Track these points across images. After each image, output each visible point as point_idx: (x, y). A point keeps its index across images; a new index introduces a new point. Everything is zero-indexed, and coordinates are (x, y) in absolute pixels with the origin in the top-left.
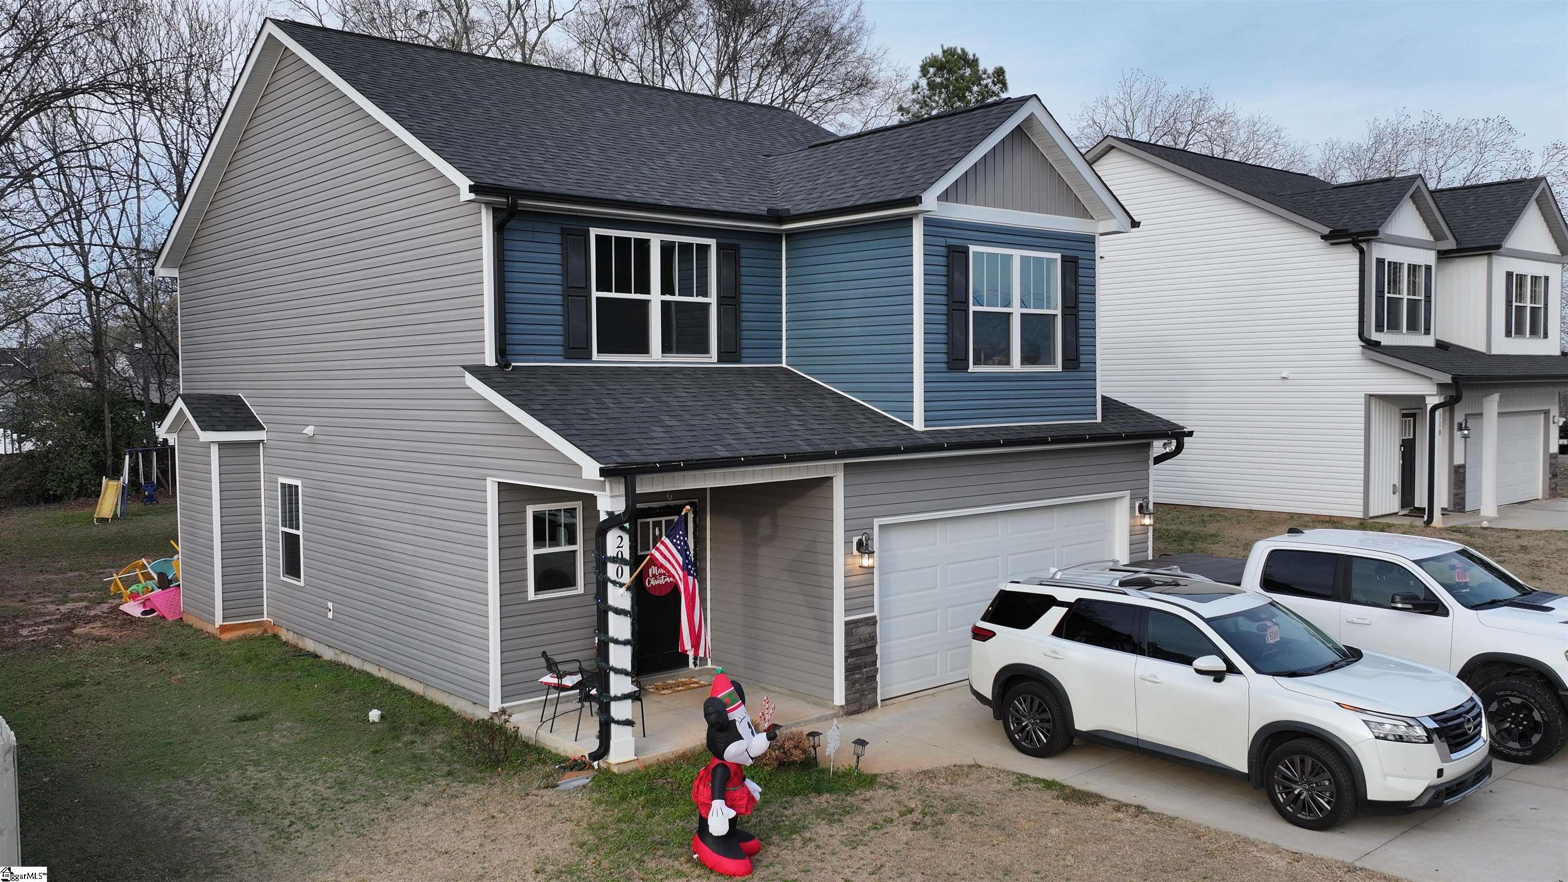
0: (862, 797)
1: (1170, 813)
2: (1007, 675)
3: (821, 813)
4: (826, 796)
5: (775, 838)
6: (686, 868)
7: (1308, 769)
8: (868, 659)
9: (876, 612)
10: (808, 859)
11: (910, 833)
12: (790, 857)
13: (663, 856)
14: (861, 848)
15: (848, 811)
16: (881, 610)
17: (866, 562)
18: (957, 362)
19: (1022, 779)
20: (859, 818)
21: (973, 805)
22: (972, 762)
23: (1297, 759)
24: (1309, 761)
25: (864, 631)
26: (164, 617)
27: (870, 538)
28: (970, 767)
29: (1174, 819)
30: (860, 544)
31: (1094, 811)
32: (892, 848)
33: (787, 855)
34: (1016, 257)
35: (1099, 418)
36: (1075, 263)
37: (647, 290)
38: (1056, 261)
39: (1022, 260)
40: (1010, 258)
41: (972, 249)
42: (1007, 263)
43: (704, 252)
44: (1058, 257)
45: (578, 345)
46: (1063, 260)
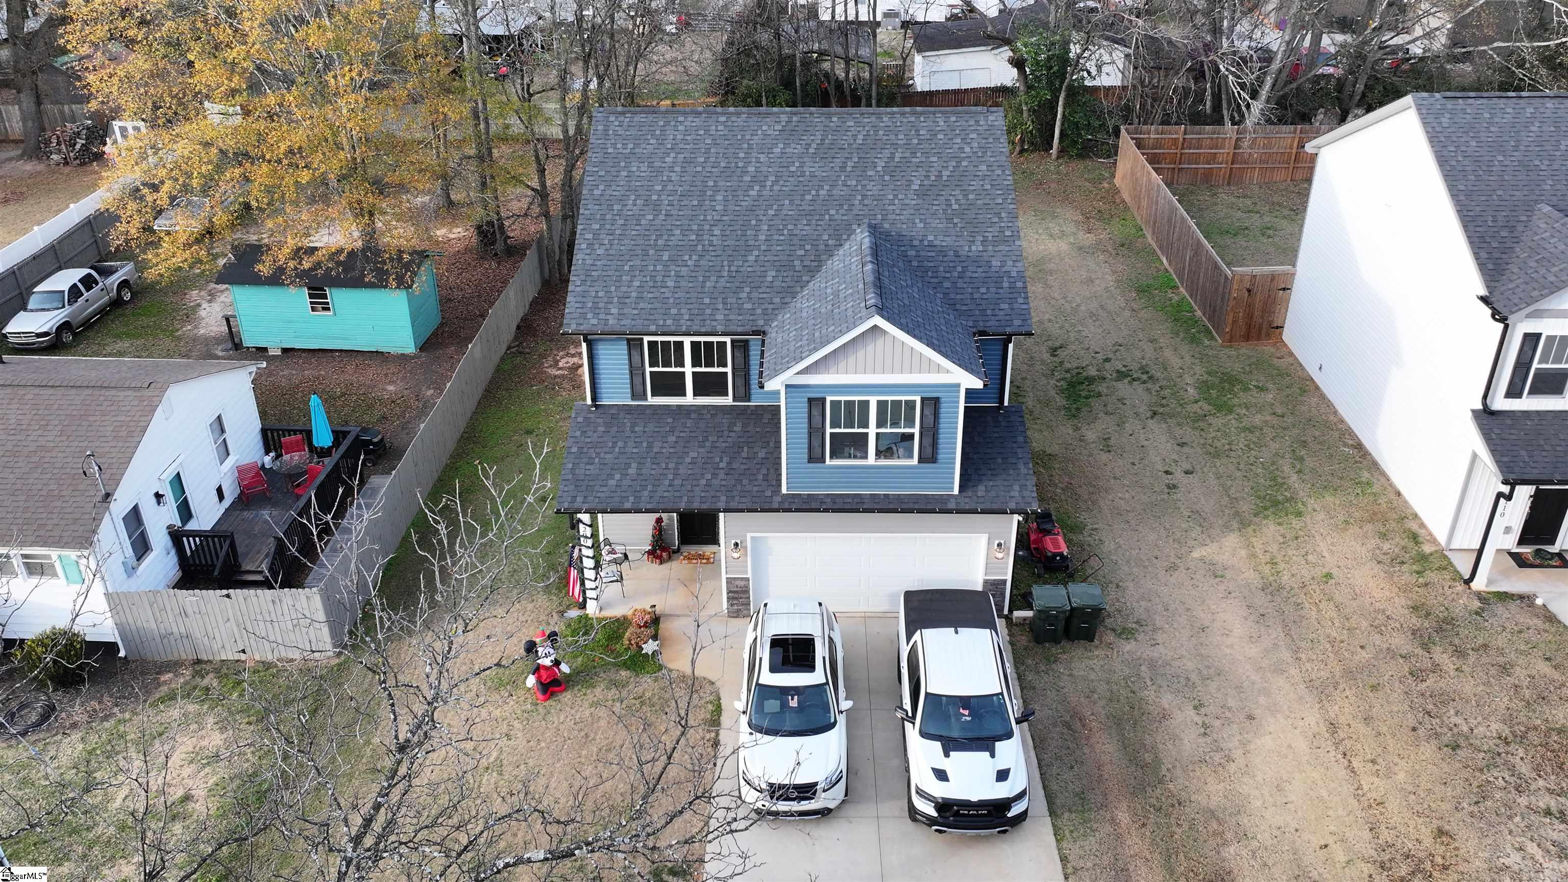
0: (638, 680)
4: (628, 672)
8: (744, 596)
9: (749, 576)
15: (622, 685)
16: (753, 576)
18: (814, 458)
19: (716, 701)
20: (618, 692)
22: (714, 680)
25: (740, 583)
27: (744, 542)
28: (710, 682)
30: (736, 544)
34: (873, 401)
35: (956, 491)
36: (936, 401)
37: (683, 365)
38: (915, 401)
39: (879, 403)
40: (867, 402)
41: (829, 399)
42: (865, 405)
43: (722, 345)
44: (918, 399)
45: (638, 393)
46: (923, 400)
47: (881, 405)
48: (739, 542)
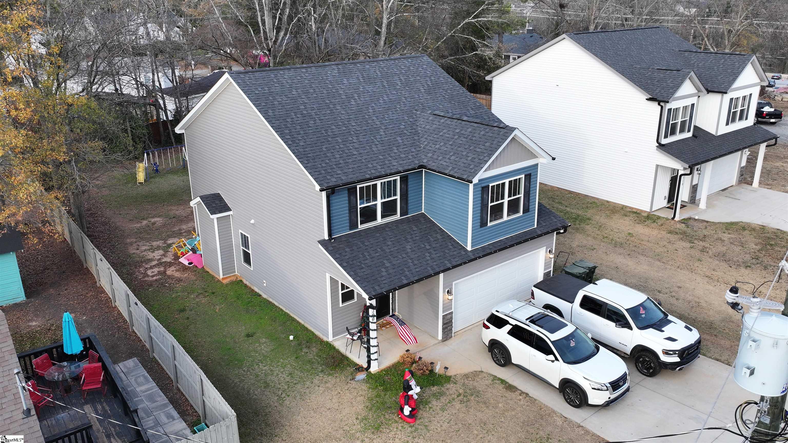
0: (446, 388)
1: (535, 397)
2: (492, 342)
3: (434, 395)
4: (436, 387)
5: (421, 407)
6: (397, 419)
7: (574, 392)
8: (450, 324)
9: (453, 310)
10: (430, 416)
11: (459, 405)
12: (425, 415)
13: (390, 413)
14: (445, 412)
15: (442, 394)
16: (454, 309)
17: (450, 298)
18: (483, 224)
19: (495, 378)
20: (445, 398)
21: (478, 392)
22: (480, 370)
23: (571, 389)
24: (575, 390)
25: (449, 317)
26: (196, 266)
27: (451, 289)
28: (480, 372)
29: (535, 400)
30: (448, 292)
31: (513, 395)
32: (454, 412)
33: (425, 414)
34: (507, 182)
35: (536, 226)
36: (530, 176)
37: (376, 200)
38: (522, 178)
41: (490, 185)
42: (503, 185)
43: (395, 181)
45: (353, 225)
46: (525, 176)
47: (510, 183)
48: (449, 289)
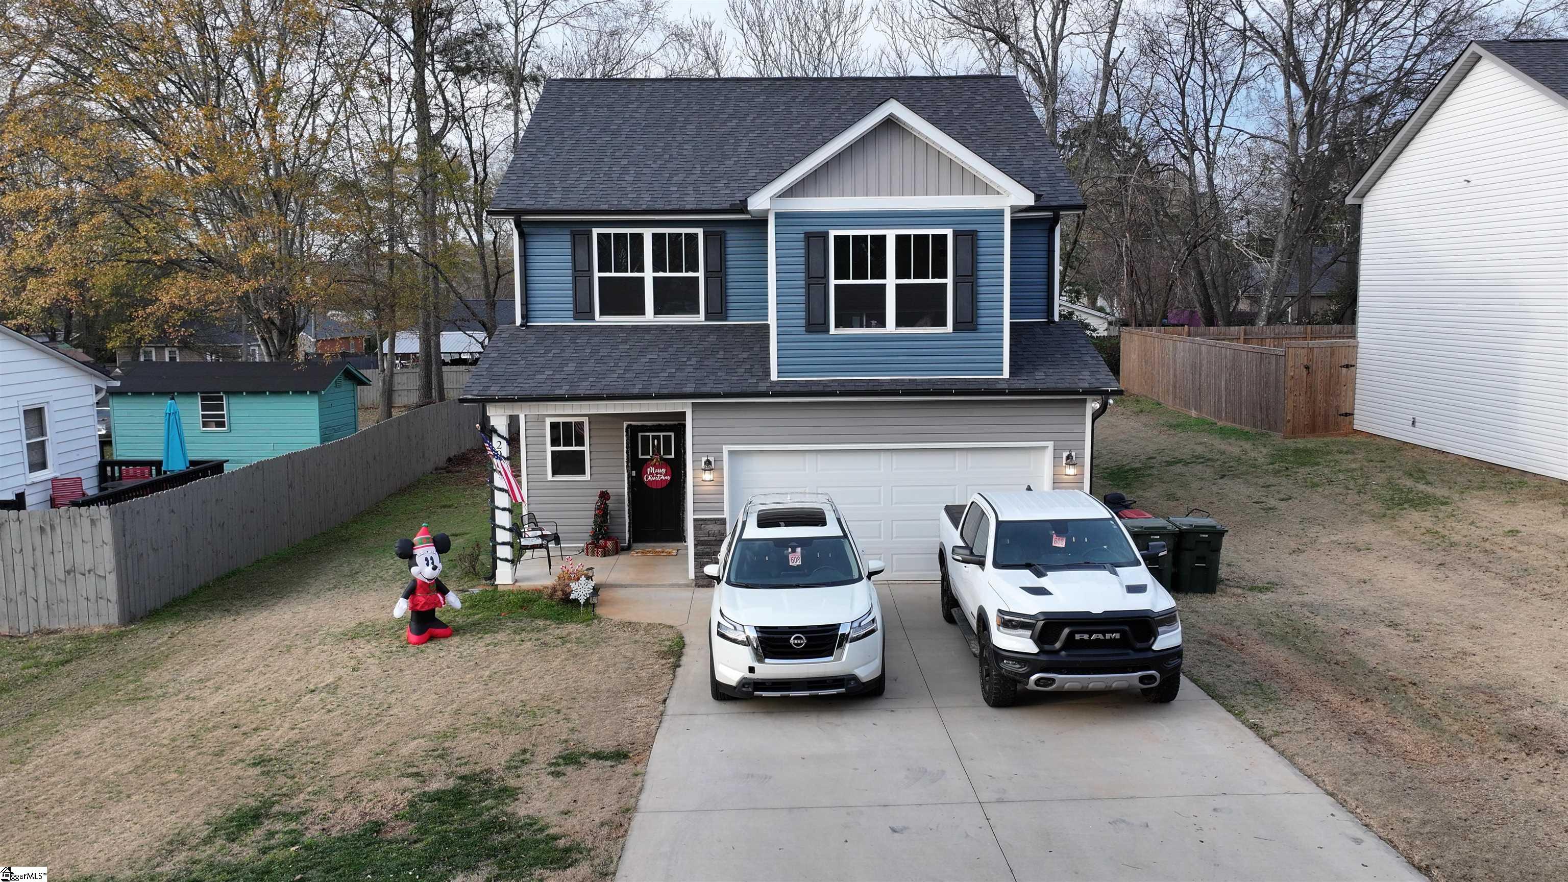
0: (562, 626)
4: (548, 621)
9: (726, 516)
16: (730, 516)
17: (707, 476)
19: (676, 639)
25: (713, 527)
30: (708, 463)
34: (891, 236)
35: (1006, 374)
36: (972, 236)
37: (641, 269)
38: (945, 236)
39: (899, 238)
40: (883, 238)
41: (833, 233)
42: (880, 241)
43: (692, 238)
44: (949, 232)
45: (583, 311)
46: (956, 234)
47: (902, 241)
48: (712, 459)
